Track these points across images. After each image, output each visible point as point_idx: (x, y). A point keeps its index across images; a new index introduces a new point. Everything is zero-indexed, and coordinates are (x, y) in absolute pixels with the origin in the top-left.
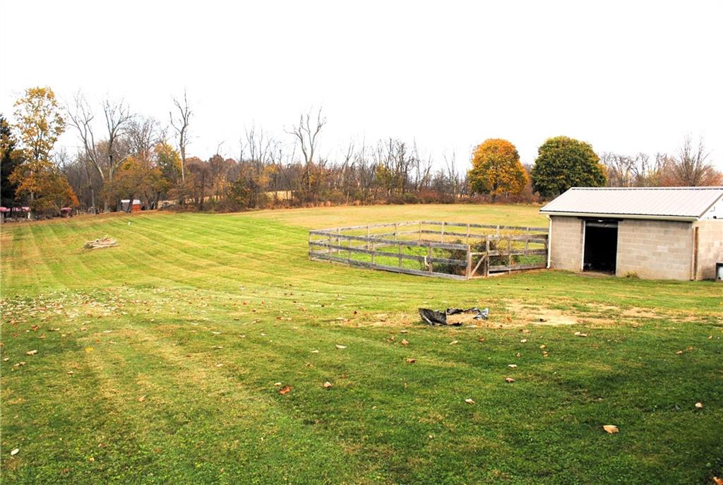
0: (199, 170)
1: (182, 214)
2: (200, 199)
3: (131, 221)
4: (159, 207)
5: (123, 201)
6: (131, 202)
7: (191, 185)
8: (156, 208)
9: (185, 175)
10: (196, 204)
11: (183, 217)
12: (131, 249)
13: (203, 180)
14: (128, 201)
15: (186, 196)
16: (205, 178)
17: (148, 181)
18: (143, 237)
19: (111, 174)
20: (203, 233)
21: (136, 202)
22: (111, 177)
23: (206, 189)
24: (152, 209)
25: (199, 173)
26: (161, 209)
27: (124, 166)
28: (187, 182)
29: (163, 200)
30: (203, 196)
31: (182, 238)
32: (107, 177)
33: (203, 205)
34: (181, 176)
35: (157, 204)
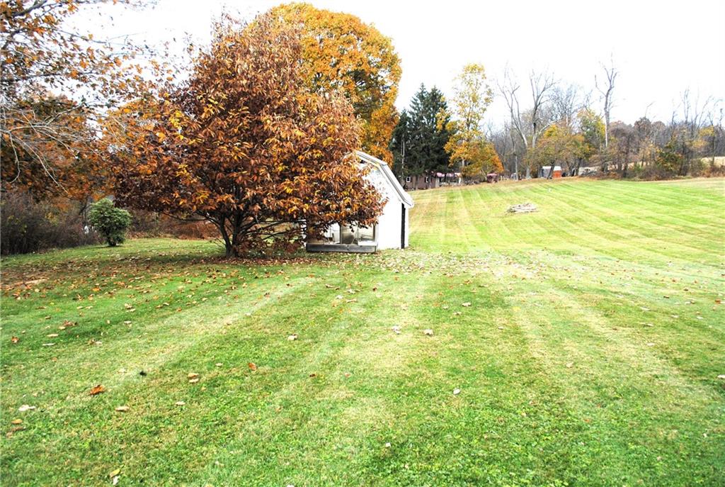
0: (624, 134)
1: (605, 181)
2: (623, 165)
3: (552, 188)
4: (580, 173)
5: (544, 168)
6: (552, 169)
7: (615, 151)
8: (577, 175)
9: (609, 140)
10: (619, 170)
11: (604, 185)
12: (551, 215)
13: (628, 146)
14: (550, 167)
15: (608, 163)
16: (630, 144)
17: (570, 148)
18: (563, 204)
19: (534, 141)
20: (626, 202)
21: (557, 168)
22: (534, 144)
23: (631, 155)
24: (573, 175)
25: (623, 138)
26: (582, 176)
27: (547, 133)
28: (611, 148)
29: (584, 166)
30: (627, 161)
31: (603, 206)
32: (530, 144)
33: (628, 172)
34: (604, 142)
35: (577, 171)
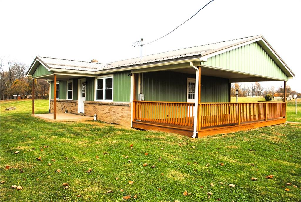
0: (43, 84)
1: (37, 100)
2: (43, 95)
3: (19, 102)
4: (28, 97)
5: (14, 95)
6: (18, 96)
7: (40, 90)
8: (27, 98)
9: (38, 86)
10: (42, 96)
11: (37, 101)
13: (45, 88)
14: (17, 95)
15: (38, 94)
16: (45, 87)
17: (24, 88)
19: (10, 85)
20: (45, 105)
21: (19, 96)
22: (10, 87)
23: (46, 91)
24: (25, 98)
25: (43, 85)
26: (29, 98)
27: (14, 83)
28: (39, 89)
29: (29, 95)
30: (45, 93)
31: (38, 107)
32: (9, 87)
33: (45, 96)
34: (36, 86)
35: (27, 97)
